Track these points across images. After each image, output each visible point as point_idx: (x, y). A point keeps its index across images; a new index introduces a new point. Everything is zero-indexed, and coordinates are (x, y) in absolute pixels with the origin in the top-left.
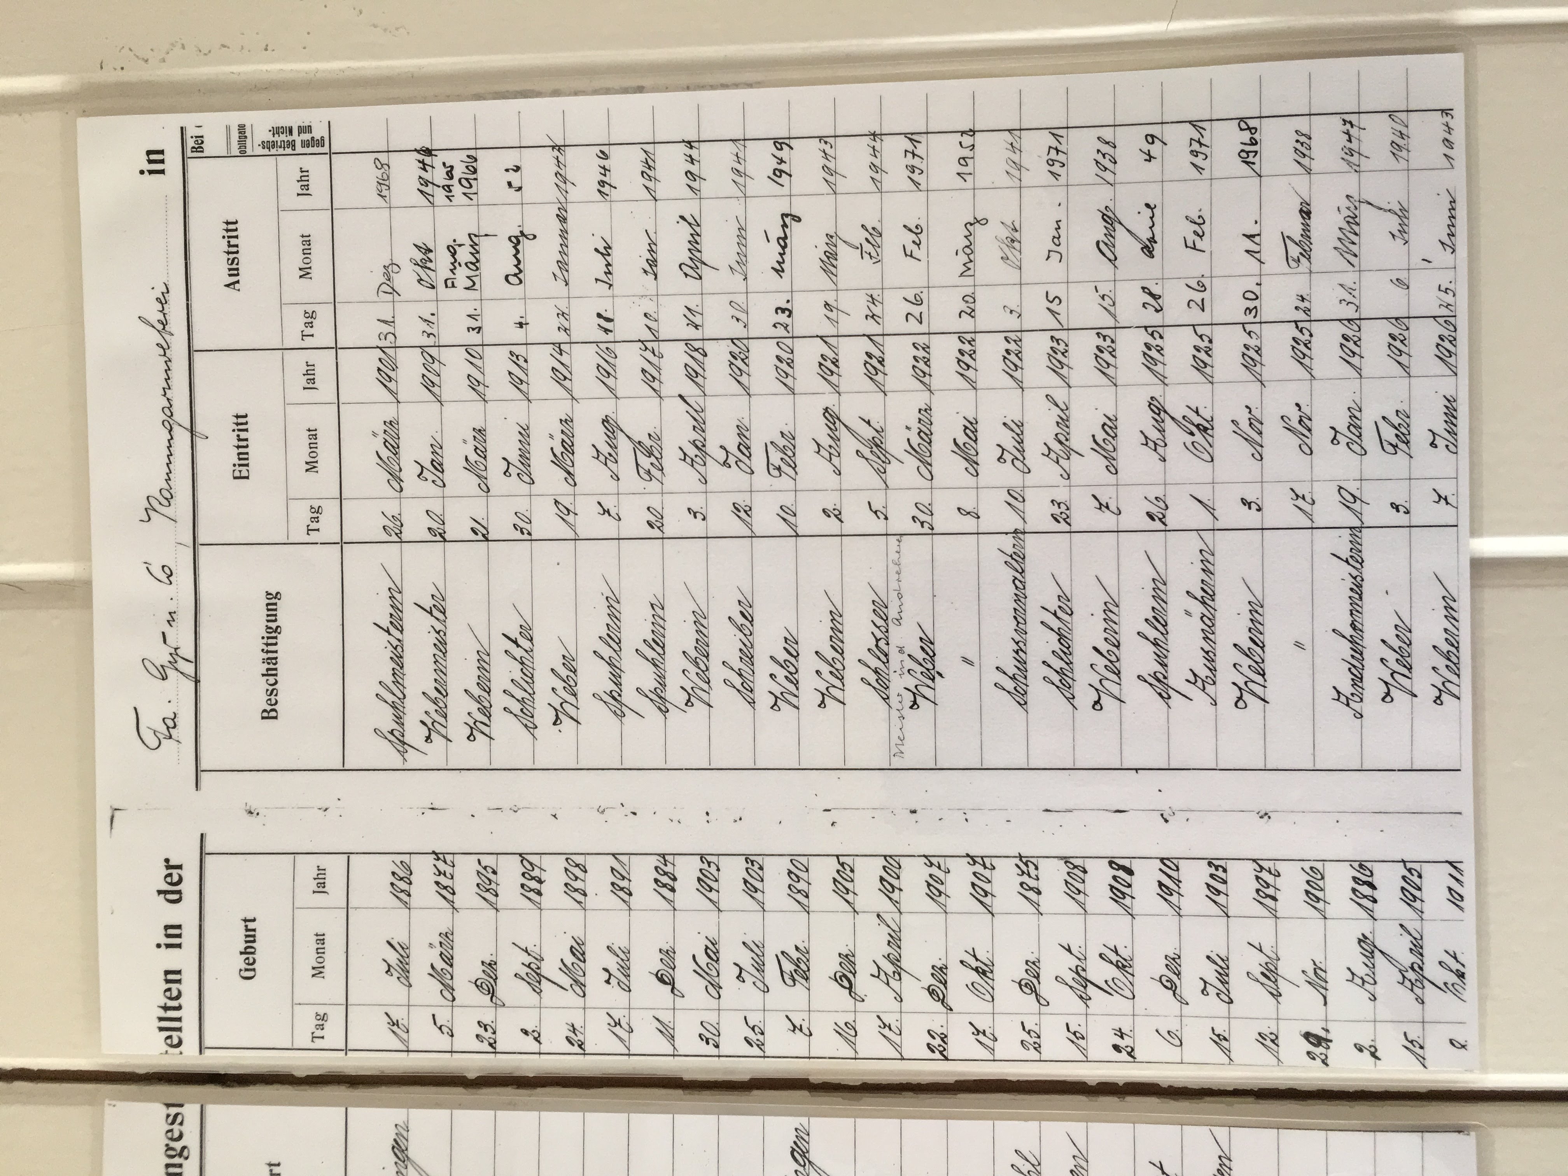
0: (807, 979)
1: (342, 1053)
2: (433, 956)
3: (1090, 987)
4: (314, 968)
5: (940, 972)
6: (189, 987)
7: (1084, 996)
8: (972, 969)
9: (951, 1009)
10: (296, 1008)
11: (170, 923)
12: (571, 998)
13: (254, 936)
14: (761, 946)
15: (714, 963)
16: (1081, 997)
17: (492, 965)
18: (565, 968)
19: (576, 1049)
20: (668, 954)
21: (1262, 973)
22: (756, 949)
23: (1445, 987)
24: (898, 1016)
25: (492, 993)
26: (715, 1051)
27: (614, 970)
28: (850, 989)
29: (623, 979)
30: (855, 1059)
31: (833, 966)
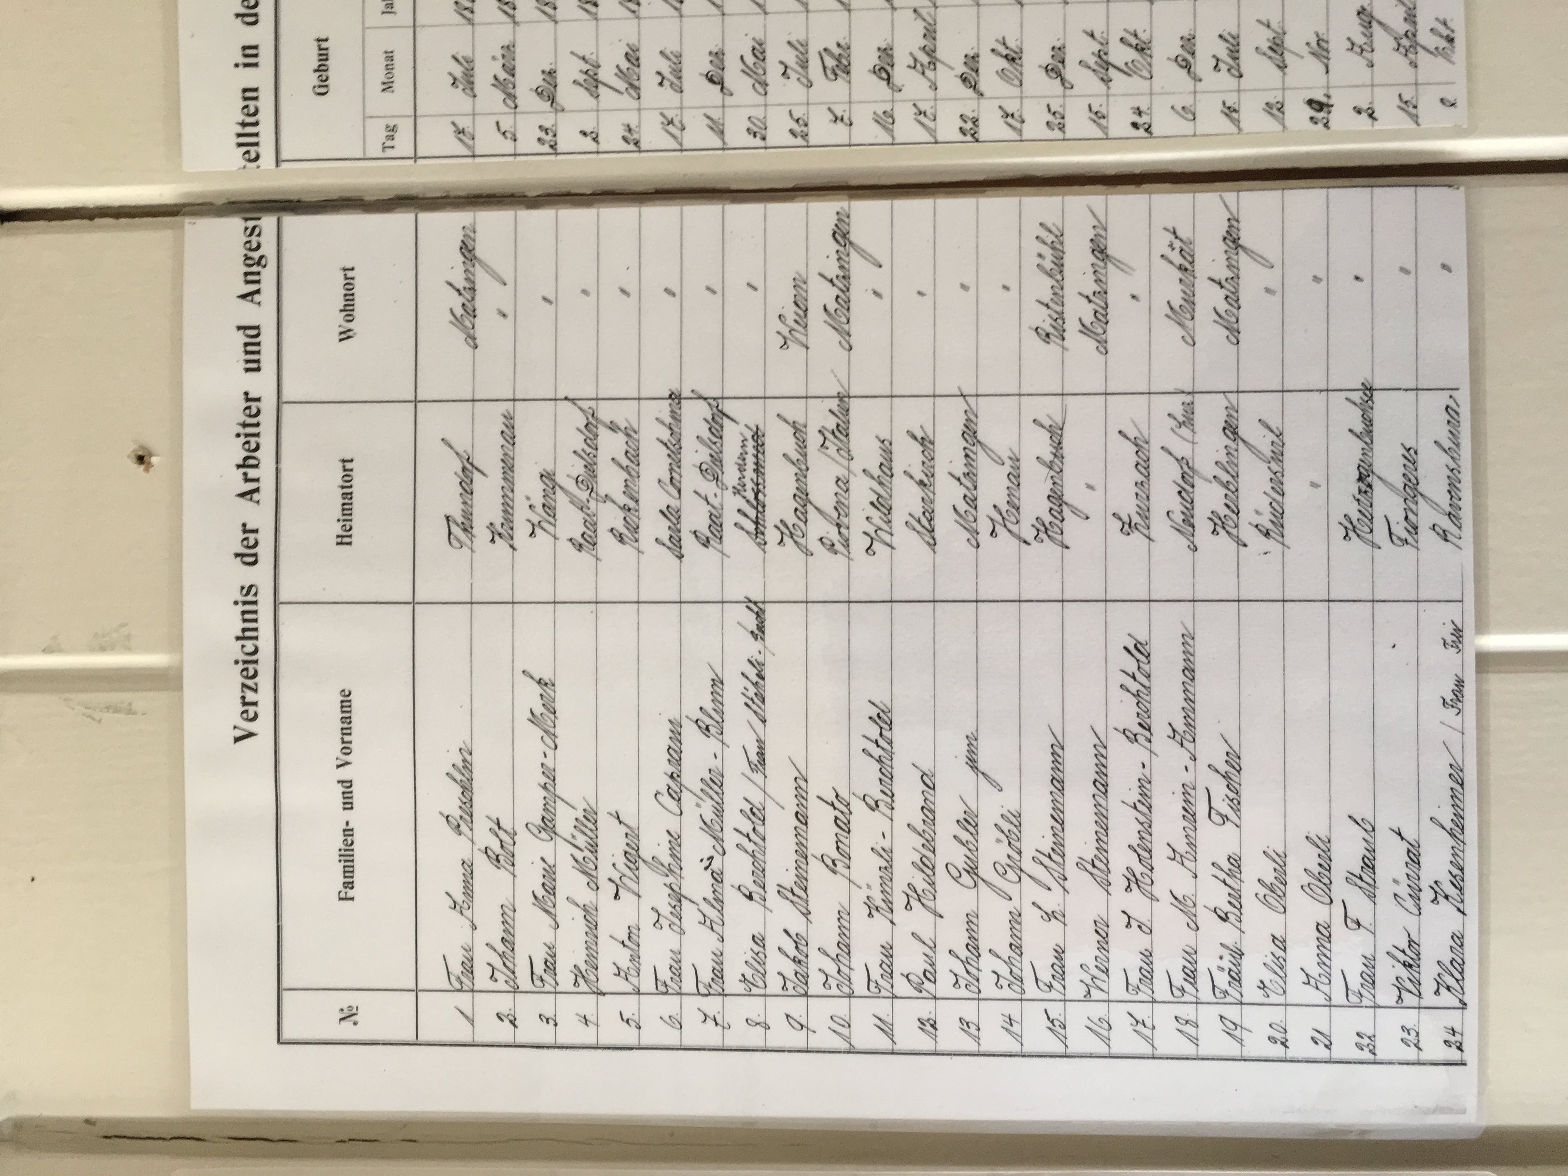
0: (848, 73)
1: (411, 162)
2: (497, 68)
3: (1111, 69)
4: (384, 83)
5: (972, 61)
6: (266, 103)
7: (1105, 78)
8: (1002, 56)
9: (982, 95)
10: (368, 121)
11: (247, 44)
12: (626, 101)
13: (326, 55)
14: (805, 45)
15: (760, 62)
16: (1102, 79)
17: (552, 73)
18: (621, 73)
19: (632, 147)
20: (718, 56)
21: (1270, 48)
22: (801, 48)
23: (1436, 52)
24: (932, 103)
25: (552, 99)
26: (761, 144)
27: (666, 72)
28: (888, 80)
29: (675, 81)
30: (893, 144)
31: (872, 59)
